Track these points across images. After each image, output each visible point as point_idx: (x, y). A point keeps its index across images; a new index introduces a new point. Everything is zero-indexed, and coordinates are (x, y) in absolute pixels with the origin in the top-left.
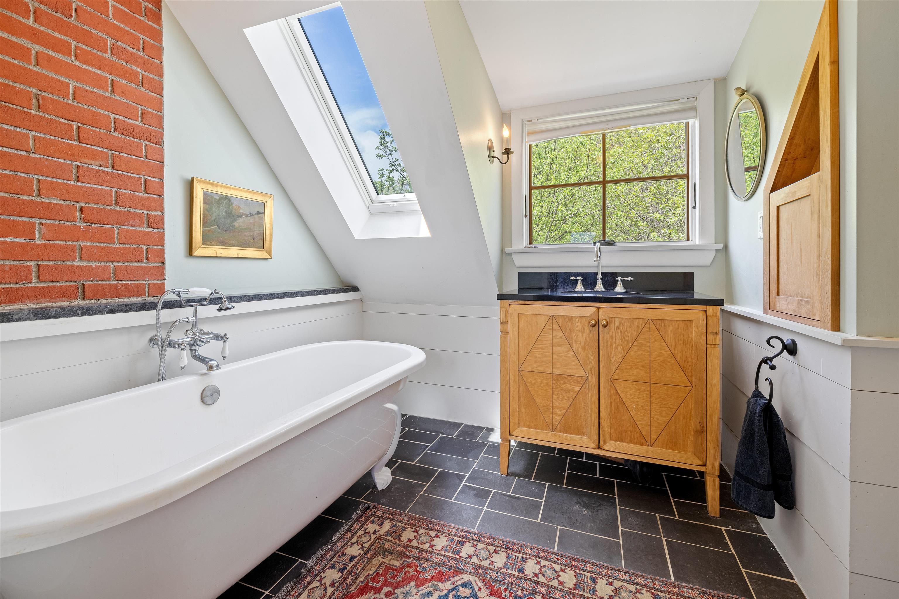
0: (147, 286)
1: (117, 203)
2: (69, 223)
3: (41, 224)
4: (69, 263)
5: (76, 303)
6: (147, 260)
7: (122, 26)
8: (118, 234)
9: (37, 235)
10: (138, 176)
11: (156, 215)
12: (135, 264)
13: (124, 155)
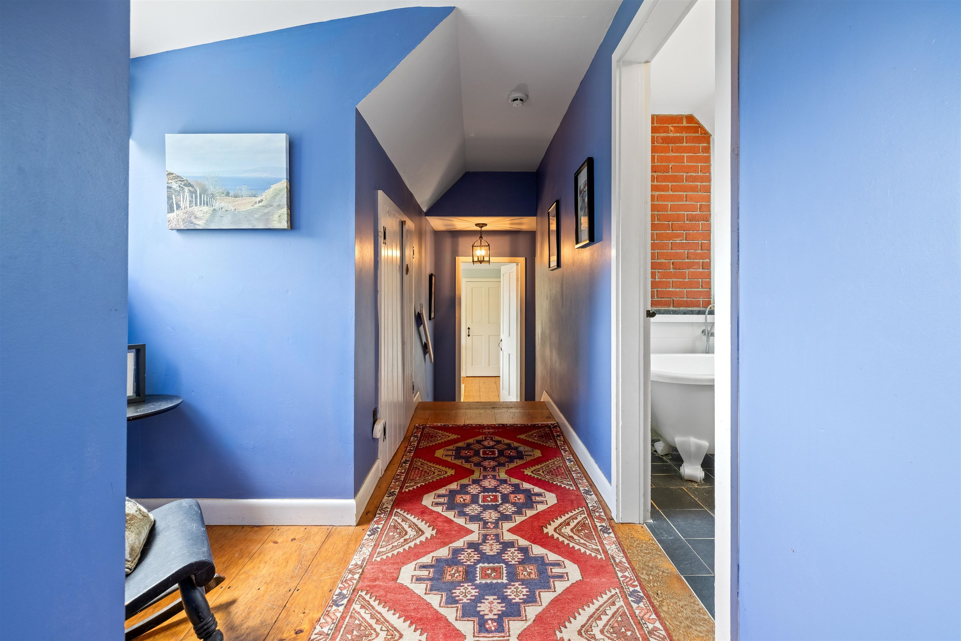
0: (701, 302)
1: (688, 258)
2: (668, 270)
3: (658, 272)
4: (668, 289)
5: (670, 308)
6: (702, 287)
7: (690, 164)
8: (688, 274)
9: (657, 277)
10: (697, 242)
11: (706, 262)
12: (696, 290)
13: (691, 232)
